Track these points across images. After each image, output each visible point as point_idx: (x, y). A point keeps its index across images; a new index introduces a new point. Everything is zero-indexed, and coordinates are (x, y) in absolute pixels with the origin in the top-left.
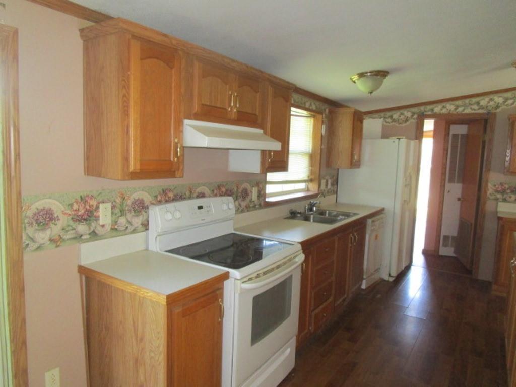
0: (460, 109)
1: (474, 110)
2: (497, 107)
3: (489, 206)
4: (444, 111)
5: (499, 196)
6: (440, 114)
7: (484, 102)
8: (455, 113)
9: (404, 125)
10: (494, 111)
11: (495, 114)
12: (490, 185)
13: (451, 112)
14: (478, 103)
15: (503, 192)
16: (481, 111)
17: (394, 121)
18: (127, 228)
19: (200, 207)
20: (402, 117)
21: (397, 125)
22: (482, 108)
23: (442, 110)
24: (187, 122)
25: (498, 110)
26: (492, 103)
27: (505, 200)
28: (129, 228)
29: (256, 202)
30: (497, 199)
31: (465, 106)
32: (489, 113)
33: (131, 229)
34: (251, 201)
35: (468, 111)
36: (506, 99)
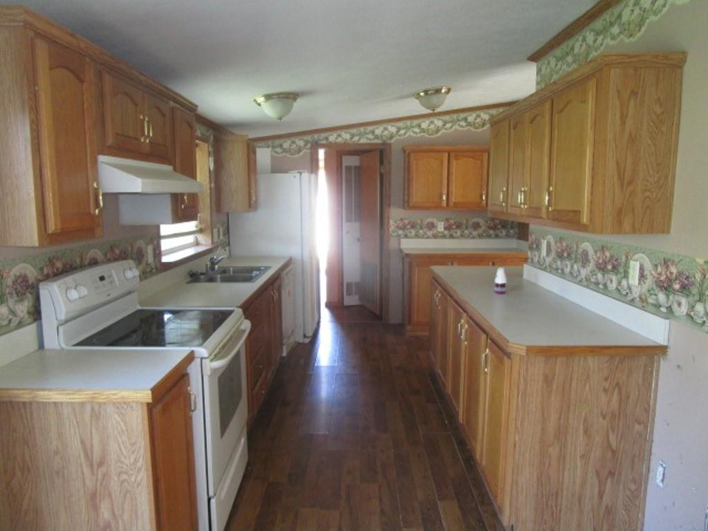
0: (356, 139)
1: (369, 139)
2: (391, 137)
3: (393, 244)
4: (340, 139)
5: (401, 232)
6: (336, 143)
7: (378, 131)
8: (350, 142)
9: (297, 156)
10: (388, 142)
11: (390, 144)
12: (391, 222)
13: (347, 142)
14: (373, 132)
15: (404, 228)
16: (376, 141)
17: (285, 151)
18: (10, 320)
19: (102, 278)
20: (294, 146)
21: (289, 156)
22: (377, 137)
23: (337, 138)
24: (102, 158)
25: (393, 141)
26: (386, 133)
27: (406, 236)
28: (13, 321)
29: (153, 265)
30: (399, 236)
31: (360, 135)
32: (384, 144)
33: (15, 321)
34: (147, 264)
35: (363, 141)
36: (399, 129)
